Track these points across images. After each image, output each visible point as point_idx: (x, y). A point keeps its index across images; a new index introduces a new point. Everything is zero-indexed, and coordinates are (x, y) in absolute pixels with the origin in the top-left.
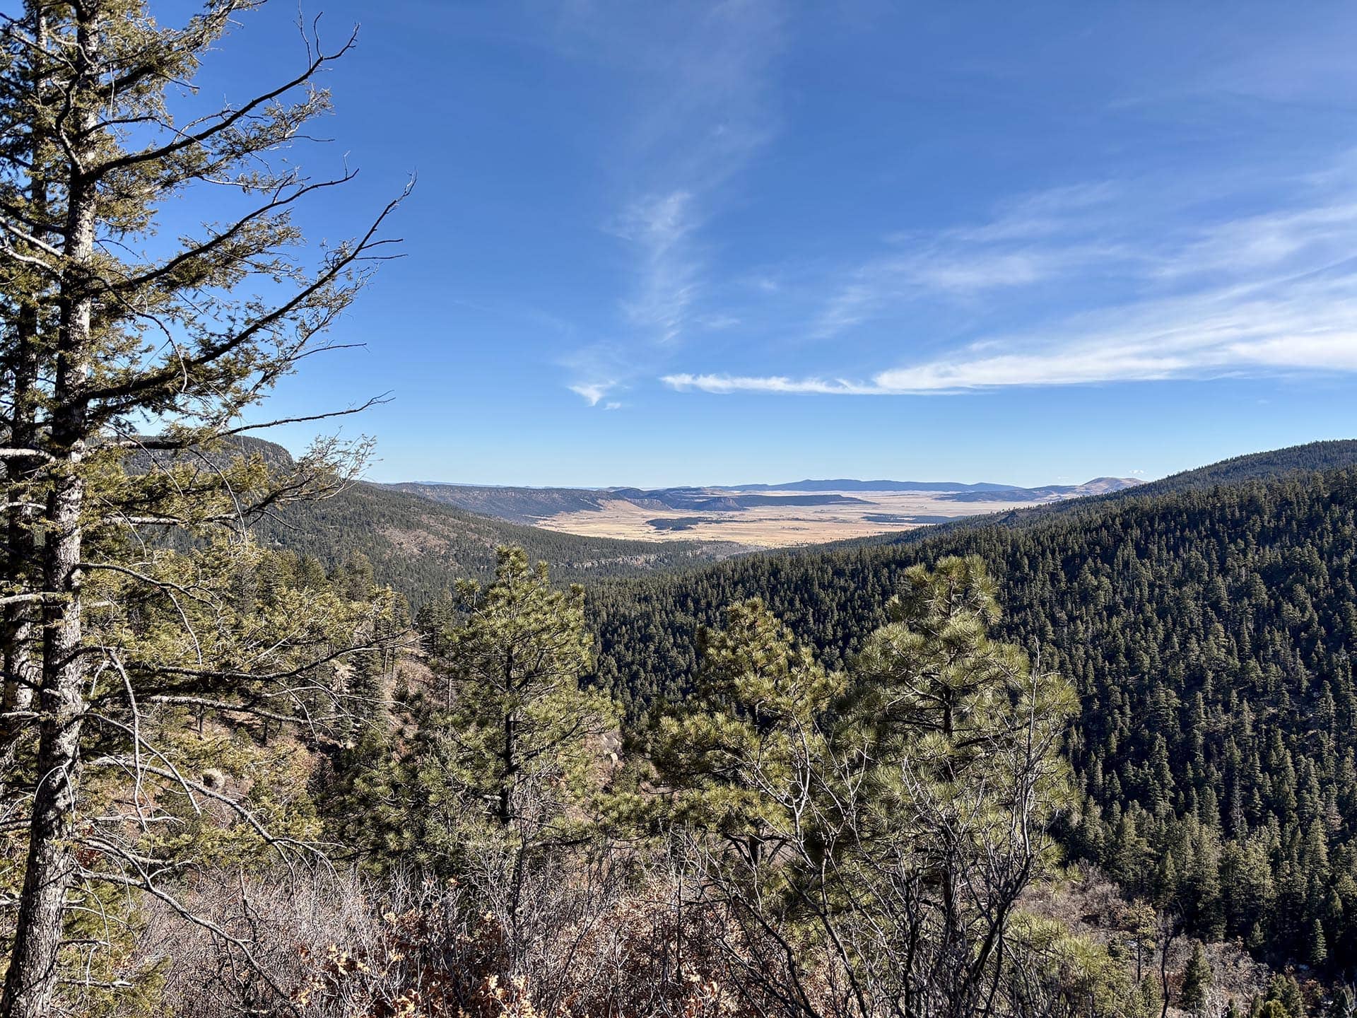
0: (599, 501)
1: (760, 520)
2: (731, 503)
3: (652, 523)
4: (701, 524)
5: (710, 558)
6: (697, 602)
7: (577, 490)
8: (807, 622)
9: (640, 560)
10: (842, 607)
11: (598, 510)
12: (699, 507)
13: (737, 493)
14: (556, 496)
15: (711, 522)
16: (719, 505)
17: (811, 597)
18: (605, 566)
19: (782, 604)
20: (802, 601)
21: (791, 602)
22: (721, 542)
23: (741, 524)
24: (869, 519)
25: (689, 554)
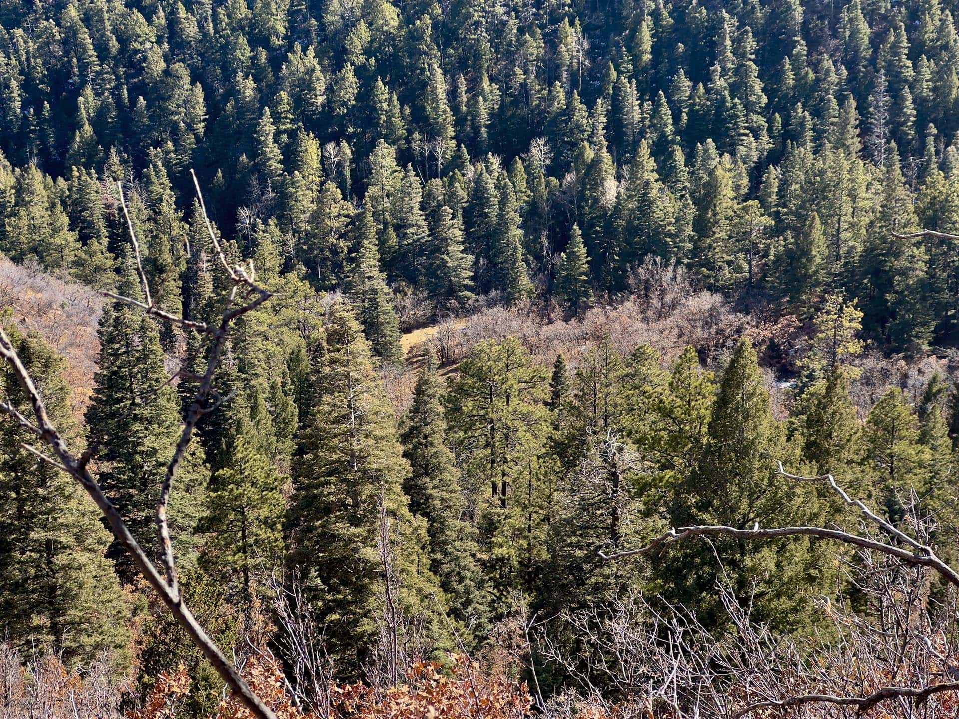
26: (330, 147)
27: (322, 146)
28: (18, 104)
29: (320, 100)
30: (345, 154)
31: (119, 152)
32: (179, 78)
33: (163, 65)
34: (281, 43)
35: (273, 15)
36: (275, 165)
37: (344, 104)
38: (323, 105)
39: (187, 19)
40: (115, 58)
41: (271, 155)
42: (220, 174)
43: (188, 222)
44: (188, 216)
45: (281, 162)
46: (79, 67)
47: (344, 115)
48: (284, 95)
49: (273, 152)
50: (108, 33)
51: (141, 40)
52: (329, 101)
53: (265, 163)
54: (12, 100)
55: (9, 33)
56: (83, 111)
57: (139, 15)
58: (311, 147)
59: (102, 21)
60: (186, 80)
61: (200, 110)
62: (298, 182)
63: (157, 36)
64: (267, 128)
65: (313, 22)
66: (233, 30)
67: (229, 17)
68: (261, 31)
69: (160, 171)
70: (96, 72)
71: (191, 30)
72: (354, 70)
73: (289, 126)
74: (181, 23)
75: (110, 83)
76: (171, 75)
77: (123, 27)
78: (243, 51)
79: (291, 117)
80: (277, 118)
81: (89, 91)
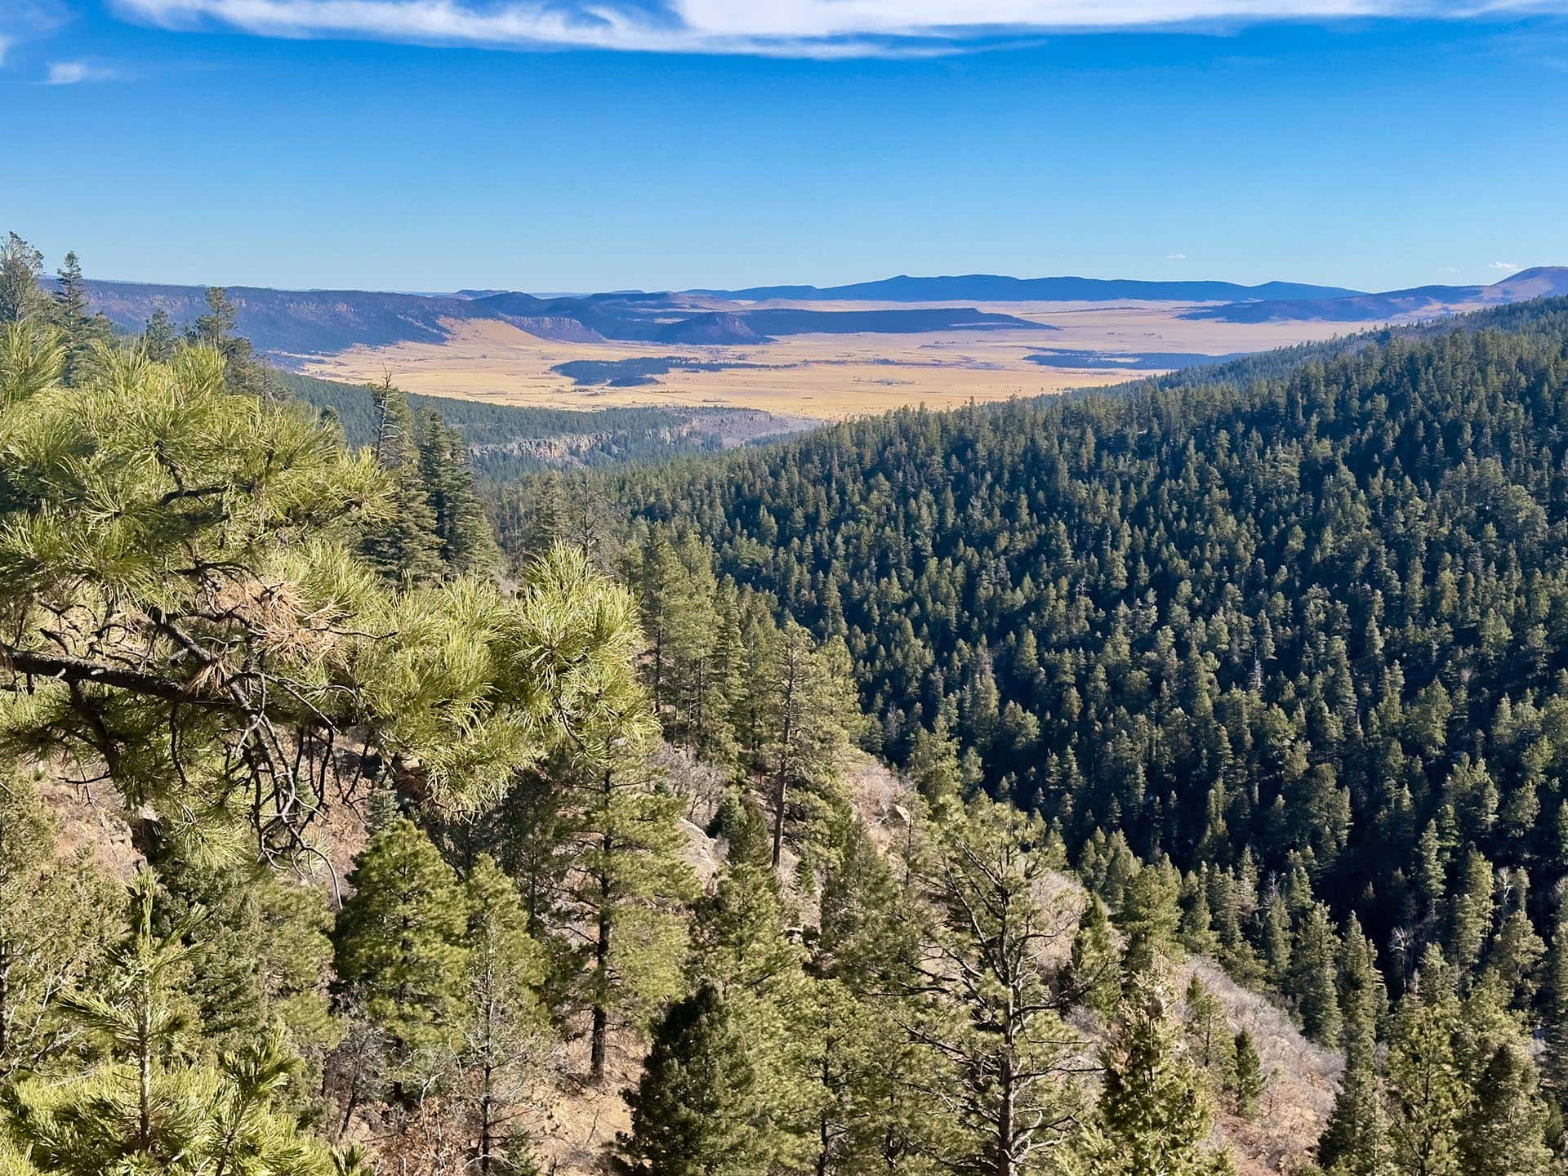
0: (442, 321)
1: (806, 363)
2: (738, 327)
3: (566, 369)
4: (674, 372)
5: (712, 443)
6: (782, 515)
7: (391, 296)
8: (1057, 554)
9: (558, 448)
10: (1137, 517)
11: (439, 340)
12: (666, 335)
13: (748, 304)
14: (342, 308)
15: (696, 367)
16: (712, 330)
17: (1052, 499)
18: (481, 460)
19: (989, 514)
20: (1033, 507)
21: (1009, 511)
22: (731, 410)
23: (765, 373)
24: (1041, 361)
25: (665, 434)
26: (1504, 872)
27: (1495, 871)
28: (1142, 791)
29: (1492, 818)
30: (1521, 882)
31: (1253, 852)
32: (1326, 779)
33: (1305, 765)
34: (1438, 752)
35: (1432, 722)
36: (1437, 887)
37: (1521, 825)
38: (1494, 825)
39: (1331, 718)
40: (1248, 752)
41: (1433, 874)
42: (1371, 888)
43: (1341, 937)
44: (1342, 931)
45: (1443, 882)
46: (1209, 760)
47: (1521, 839)
48: (1450, 808)
49: (1436, 870)
50: (1245, 726)
51: (1279, 736)
52: (1501, 820)
53: (1425, 881)
54: (1136, 785)
55: (1132, 718)
56: (1213, 804)
57: (1280, 710)
58: (1483, 869)
59: (1240, 714)
60: (1331, 783)
61: (1346, 815)
62: (1467, 906)
63: (1296, 733)
64: (1431, 843)
65: (1480, 733)
66: (1384, 733)
67: (1381, 719)
68: (1414, 738)
69: (1303, 876)
70: (1229, 765)
71: (1334, 729)
72: (1536, 790)
73: (1453, 843)
74: (1326, 722)
75: (1242, 778)
76: (1315, 776)
77: (1259, 722)
78: (1397, 757)
79: (1456, 833)
80: (1442, 834)
81: (1220, 784)
